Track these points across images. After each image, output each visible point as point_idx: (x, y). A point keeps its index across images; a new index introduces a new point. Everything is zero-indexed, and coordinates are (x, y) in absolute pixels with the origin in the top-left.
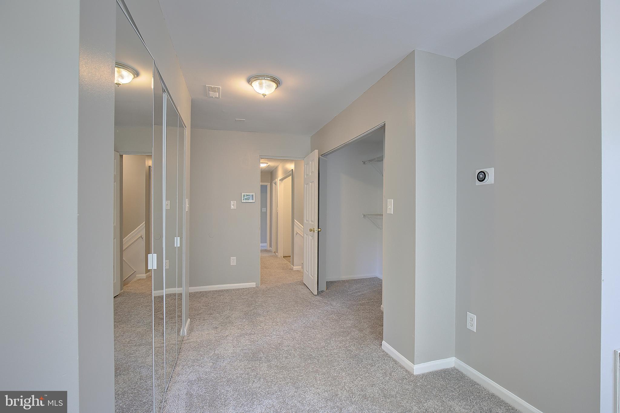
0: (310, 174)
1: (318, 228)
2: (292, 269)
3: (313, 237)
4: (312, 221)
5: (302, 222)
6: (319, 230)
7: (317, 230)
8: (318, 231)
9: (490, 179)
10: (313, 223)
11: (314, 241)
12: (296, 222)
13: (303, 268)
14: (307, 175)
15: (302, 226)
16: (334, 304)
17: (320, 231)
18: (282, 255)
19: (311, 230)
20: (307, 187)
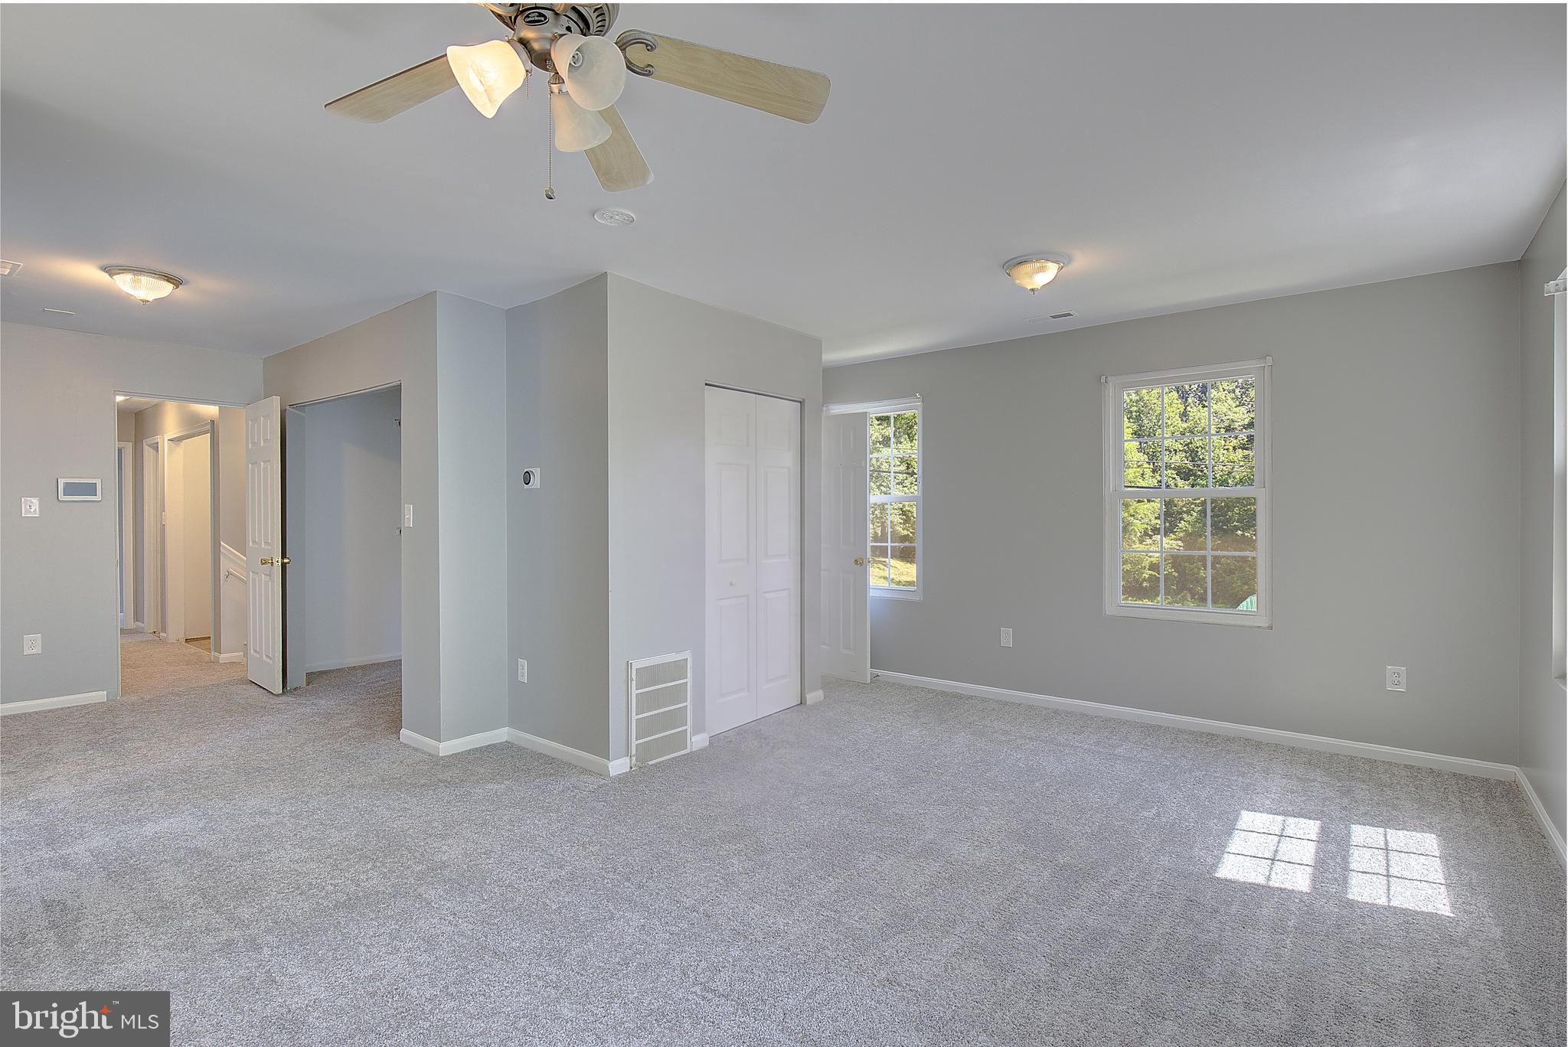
0: (262, 444)
1: (284, 556)
2: (216, 661)
3: (270, 575)
4: (266, 543)
5: (241, 546)
6: (286, 561)
7: (280, 561)
8: (284, 566)
9: (536, 482)
10: (270, 548)
11: (273, 582)
12: (224, 547)
13: (246, 655)
14: (254, 443)
15: (243, 557)
16: (323, 702)
17: (289, 563)
18: (182, 637)
19: (264, 562)
20: (253, 470)
